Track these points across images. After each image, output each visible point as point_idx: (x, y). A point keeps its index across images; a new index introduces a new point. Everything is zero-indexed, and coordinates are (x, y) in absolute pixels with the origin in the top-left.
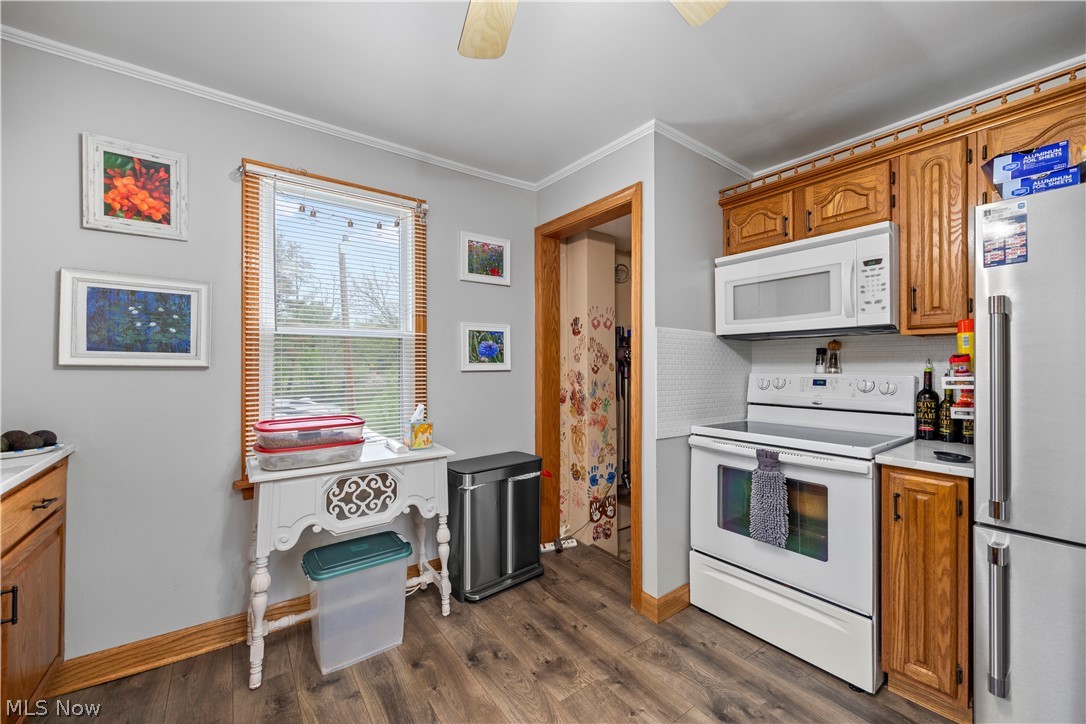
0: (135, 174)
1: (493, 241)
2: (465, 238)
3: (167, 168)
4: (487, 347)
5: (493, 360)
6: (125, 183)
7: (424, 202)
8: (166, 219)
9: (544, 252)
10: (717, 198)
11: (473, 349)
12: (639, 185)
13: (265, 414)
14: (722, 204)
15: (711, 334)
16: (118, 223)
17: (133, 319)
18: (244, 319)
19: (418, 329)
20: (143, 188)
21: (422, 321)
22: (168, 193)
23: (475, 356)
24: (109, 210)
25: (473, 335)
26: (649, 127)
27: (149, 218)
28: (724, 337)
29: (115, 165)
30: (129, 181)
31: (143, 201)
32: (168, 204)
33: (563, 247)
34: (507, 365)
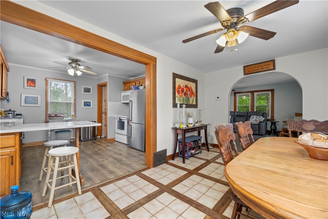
0: (31, 81)
1: (89, 87)
2: (83, 87)
3: (35, 80)
4: (87, 104)
5: (88, 106)
6: (29, 82)
7: (75, 82)
8: (35, 87)
9: (99, 88)
10: (122, 83)
11: (84, 104)
12: (107, 82)
13: (49, 113)
14: (123, 83)
15: (120, 103)
16: (29, 87)
17: (31, 100)
18: (46, 100)
19: (74, 101)
20: (32, 83)
21: (75, 100)
22: (35, 83)
23: (85, 105)
24: (27, 86)
25: (84, 102)
26: (107, 74)
27: (33, 87)
28: (123, 103)
29: (28, 80)
30: (30, 82)
31: (32, 84)
32: (35, 85)
33: (103, 87)
34: (91, 107)
